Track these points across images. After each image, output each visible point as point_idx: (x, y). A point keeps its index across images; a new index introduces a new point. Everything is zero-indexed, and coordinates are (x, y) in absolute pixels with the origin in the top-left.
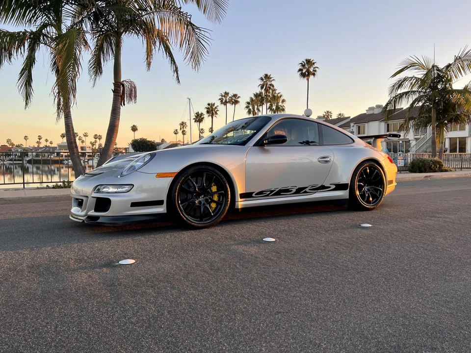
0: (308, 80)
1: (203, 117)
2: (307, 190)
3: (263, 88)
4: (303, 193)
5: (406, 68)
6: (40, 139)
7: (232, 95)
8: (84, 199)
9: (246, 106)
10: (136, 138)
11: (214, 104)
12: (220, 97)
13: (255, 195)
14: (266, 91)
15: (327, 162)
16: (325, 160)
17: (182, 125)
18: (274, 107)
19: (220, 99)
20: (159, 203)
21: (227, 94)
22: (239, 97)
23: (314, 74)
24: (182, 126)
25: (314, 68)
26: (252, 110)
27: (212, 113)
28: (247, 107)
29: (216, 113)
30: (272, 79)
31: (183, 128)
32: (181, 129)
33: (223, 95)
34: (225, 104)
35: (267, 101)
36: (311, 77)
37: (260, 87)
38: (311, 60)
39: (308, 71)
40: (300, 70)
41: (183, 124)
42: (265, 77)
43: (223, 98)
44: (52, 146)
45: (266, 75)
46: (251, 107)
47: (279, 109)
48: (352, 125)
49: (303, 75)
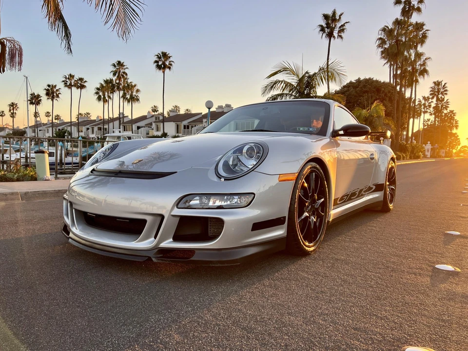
0: (164, 72)
1: (40, 100)
3: (116, 75)
5: (279, 71)
7: (78, 78)
9: (95, 92)
11: (55, 86)
12: (64, 79)
14: (119, 78)
18: (128, 96)
19: (63, 81)
21: (72, 76)
22: (86, 81)
23: (170, 68)
24: (12, 108)
25: (170, 62)
26: (102, 97)
27: (53, 95)
28: (97, 93)
29: (58, 96)
30: (125, 67)
31: (13, 109)
32: (10, 110)
33: (67, 77)
34: (69, 88)
35: (119, 89)
36: (167, 70)
37: (112, 74)
38: (167, 54)
39: (164, 63)
40: (156, 62)
41: (13, 106)
42: (117, 64)
43: (67, 80)
45: (119, 62)
46: (101, 94)
47: (133, 99)
48: (204, 120)
49: (159, 67)
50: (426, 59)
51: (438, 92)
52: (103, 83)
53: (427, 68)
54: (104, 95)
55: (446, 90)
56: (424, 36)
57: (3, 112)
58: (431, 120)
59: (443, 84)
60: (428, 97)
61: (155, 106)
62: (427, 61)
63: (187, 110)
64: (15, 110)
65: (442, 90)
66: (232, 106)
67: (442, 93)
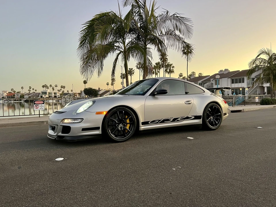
0: (187, 55)
2: (179, 119)
4: (177, 121)
6: (30, 88)
8: (56, 126)
10: (86, 87)
11: (132, 69)
13: (150, 122)
14: (163, 61)
15: (189, 103)
16: (188, 103)
17: (113, 80)
18: (168, 71)
19: (136, 66)
20: (97, 128)
23: (191, 53)
25: (191, 49)
27: (131, 73)
29: (133, 74)
30: (167, 55)
34: (139, 69)
35: (163, 67)
37: (160, 59)
39: (187, 51)
40: (183, 51)
43: (138, 65)
44: (36, 92)
47: (171, 72)
48: (212, 80)
49: (184, 53)
52: (155, 65)
54: (156, 71)
57: (108, 83)
61: (181, 73)
63: (200, 74)
64: (114, 82)
66: (229, 70)
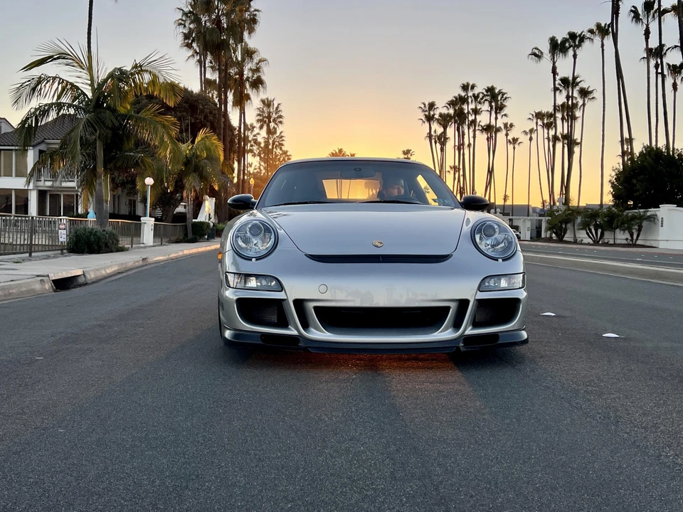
50: (260, 61)
51: (269, 117)
53: (263, 78)
55: (281, 117)
56: (254, 21)
58: (253, 166)
59: (276, 106)
60: (251, 125)
62: (262, 64)
65: (274, 116)
67: (274, 121)
